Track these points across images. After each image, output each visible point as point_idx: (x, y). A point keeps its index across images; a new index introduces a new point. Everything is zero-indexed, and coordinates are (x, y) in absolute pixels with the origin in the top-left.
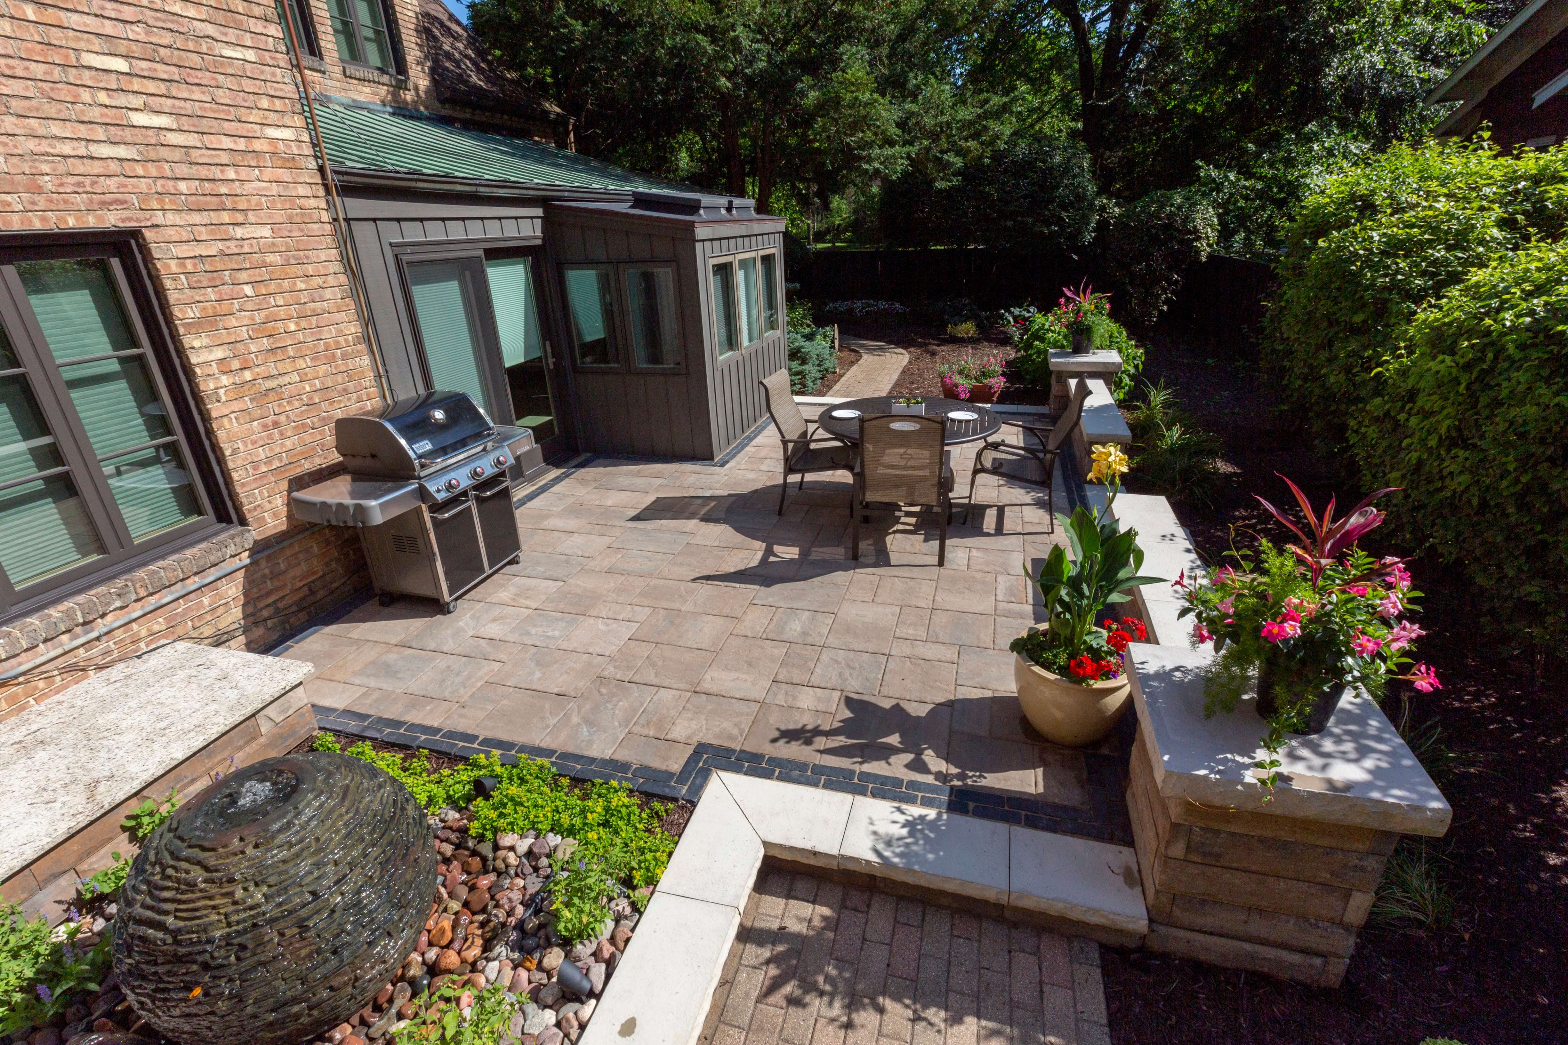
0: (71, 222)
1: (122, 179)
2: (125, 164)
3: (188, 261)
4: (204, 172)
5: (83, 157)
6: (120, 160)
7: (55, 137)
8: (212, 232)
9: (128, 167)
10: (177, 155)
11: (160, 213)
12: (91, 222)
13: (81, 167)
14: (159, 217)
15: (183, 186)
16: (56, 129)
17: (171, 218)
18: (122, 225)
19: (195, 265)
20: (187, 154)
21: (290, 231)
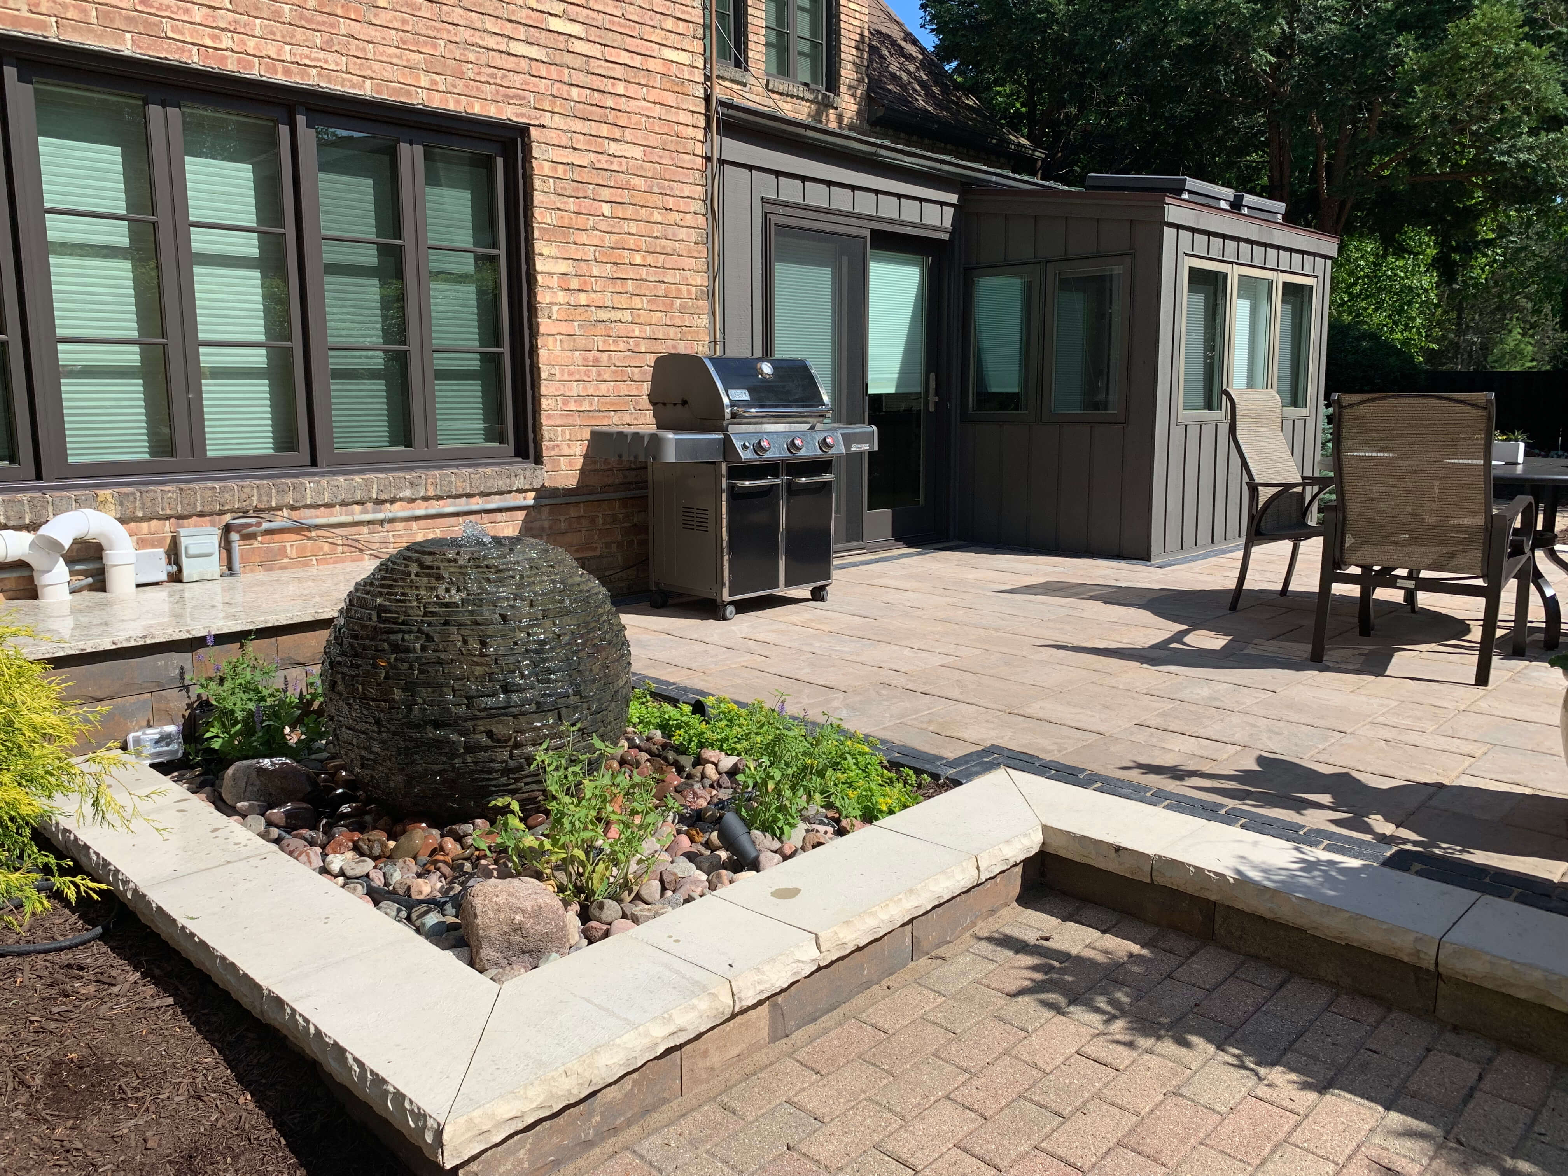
0: (477, 109)
1: (527, 76)
2: (534, 63)
3: (561, 166)
4: (597, 83)
5: (501, 52)
6: (530, 59)
7: (486, 31)
8: (589, 143)
9: (536, 68)
10: (579, 62)
11: (549, 114)
12: (492, 112)
13: (499, 60)
14: (546, 119)
15: (575, 93)
16: (490, 24)
17: (558, 122)
18: (515, 119)
19: (565, 172)
20: (587, 63)
21: (661, 157)
